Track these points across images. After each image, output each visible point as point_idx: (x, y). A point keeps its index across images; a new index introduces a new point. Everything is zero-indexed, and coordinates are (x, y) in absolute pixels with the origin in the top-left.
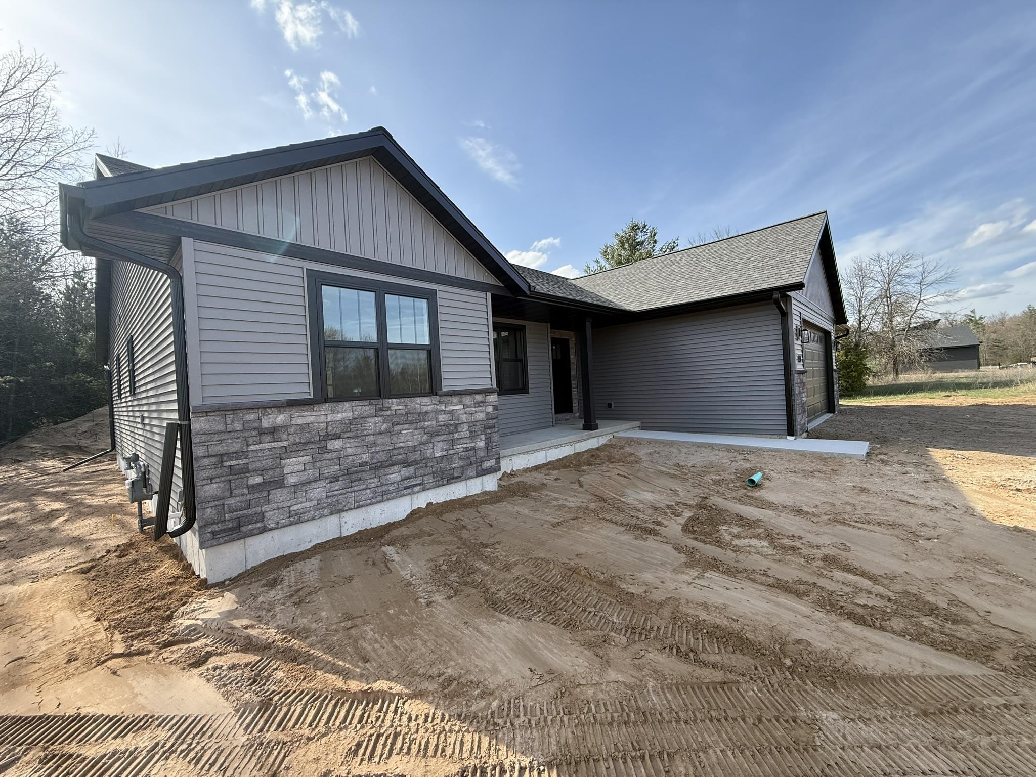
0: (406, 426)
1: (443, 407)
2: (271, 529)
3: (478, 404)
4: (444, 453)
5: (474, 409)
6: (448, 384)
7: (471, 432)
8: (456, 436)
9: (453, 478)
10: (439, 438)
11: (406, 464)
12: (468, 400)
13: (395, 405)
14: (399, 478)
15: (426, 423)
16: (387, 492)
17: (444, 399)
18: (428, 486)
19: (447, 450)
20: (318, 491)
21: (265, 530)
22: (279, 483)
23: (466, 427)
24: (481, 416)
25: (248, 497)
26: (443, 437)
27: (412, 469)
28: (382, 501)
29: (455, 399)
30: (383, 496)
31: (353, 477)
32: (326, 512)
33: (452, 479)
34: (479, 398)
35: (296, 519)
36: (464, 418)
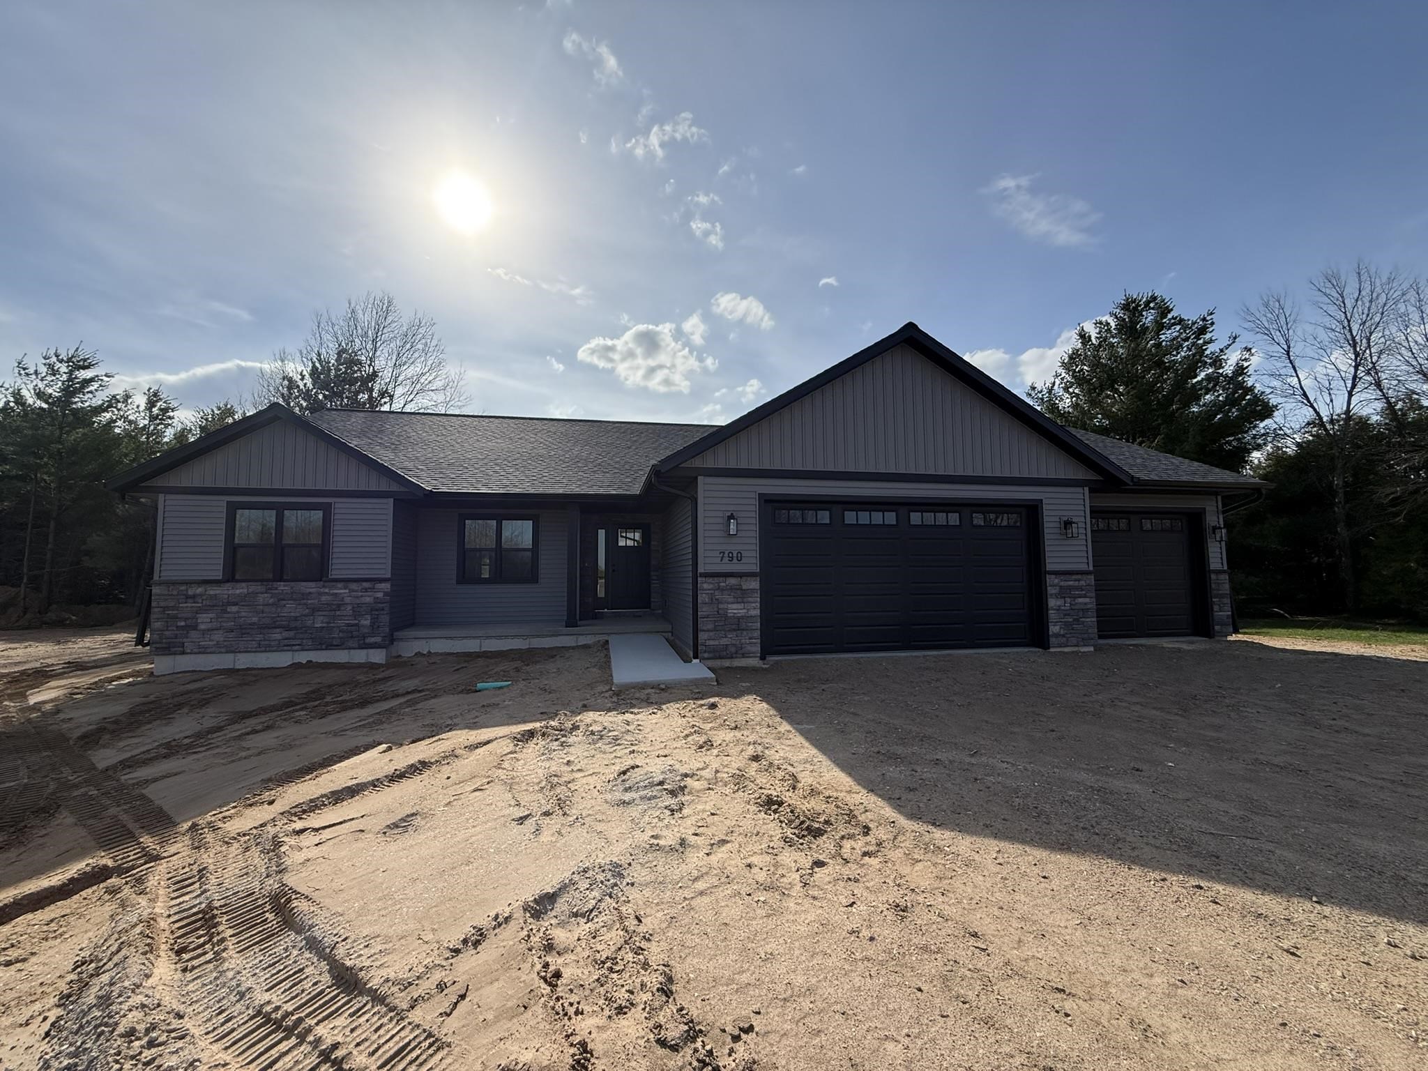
0: (292, 602)
1: (327, 590)
2: (188, 653)
3: (366, 590)
4: (324, 625)
5: (360, 594)
6: (334, 573)
7: (354, 611)
8: (338, 613)
9: (332, 645)
10: (320, 613)
11: (288, 629)
12: (354, 586)
13: (282, 587)
14: (280, 638)
15: (309, 602)
16: (270, 646)
17: (326, 584)
18: (307, 647)
19: (328, 623)
20: (218, 636)
21: (183, 653)
22: (195, 628)
23: (350, 607)
24: (368, 600)
25: (176, 632)
26: (324, 613)
27: (292, 634)
28: (265, 651)
29: (340, 585)
30: (268, 648)
31: (244, 631)
32: (223, 650)
33: (330, 647)
34: (366, 585)
35: (203, 651)
36: (348, 600)
